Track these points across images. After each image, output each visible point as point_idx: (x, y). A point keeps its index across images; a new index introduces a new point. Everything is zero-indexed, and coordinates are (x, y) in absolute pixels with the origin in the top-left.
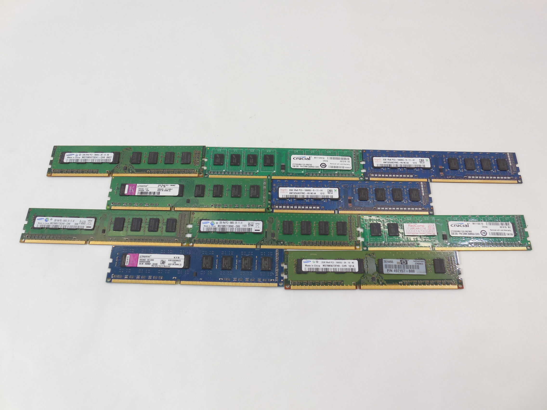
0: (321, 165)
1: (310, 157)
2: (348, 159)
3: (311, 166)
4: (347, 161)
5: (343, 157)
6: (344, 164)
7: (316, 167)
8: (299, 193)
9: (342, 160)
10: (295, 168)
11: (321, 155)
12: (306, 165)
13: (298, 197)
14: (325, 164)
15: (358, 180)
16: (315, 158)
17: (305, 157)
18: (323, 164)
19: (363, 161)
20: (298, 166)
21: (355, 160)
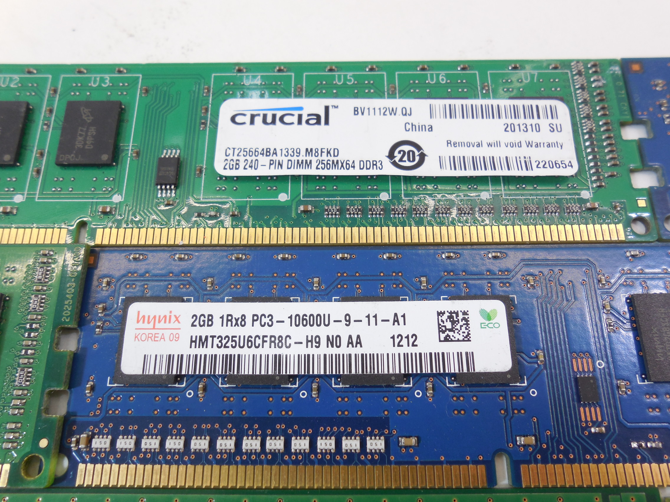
0: (391, 156)
1: (327, 108)
2: (553, 113)
3: (332, 158)
4: (544, 123)
5: (520, 103)
6: (529, 144)
7: (364, 164)
8: (250, 342)
9: (516, 122)
10: (241, 172)
11: (392, 95)
12: (303, 152)
13: (247, 370)
14: (419, 148)
15: (622, 238)
16: (356, 111)
17: (301, 109)
18: (406, 148)
19: (636, 122)
20: (254, 165)
21: (588, 117)
